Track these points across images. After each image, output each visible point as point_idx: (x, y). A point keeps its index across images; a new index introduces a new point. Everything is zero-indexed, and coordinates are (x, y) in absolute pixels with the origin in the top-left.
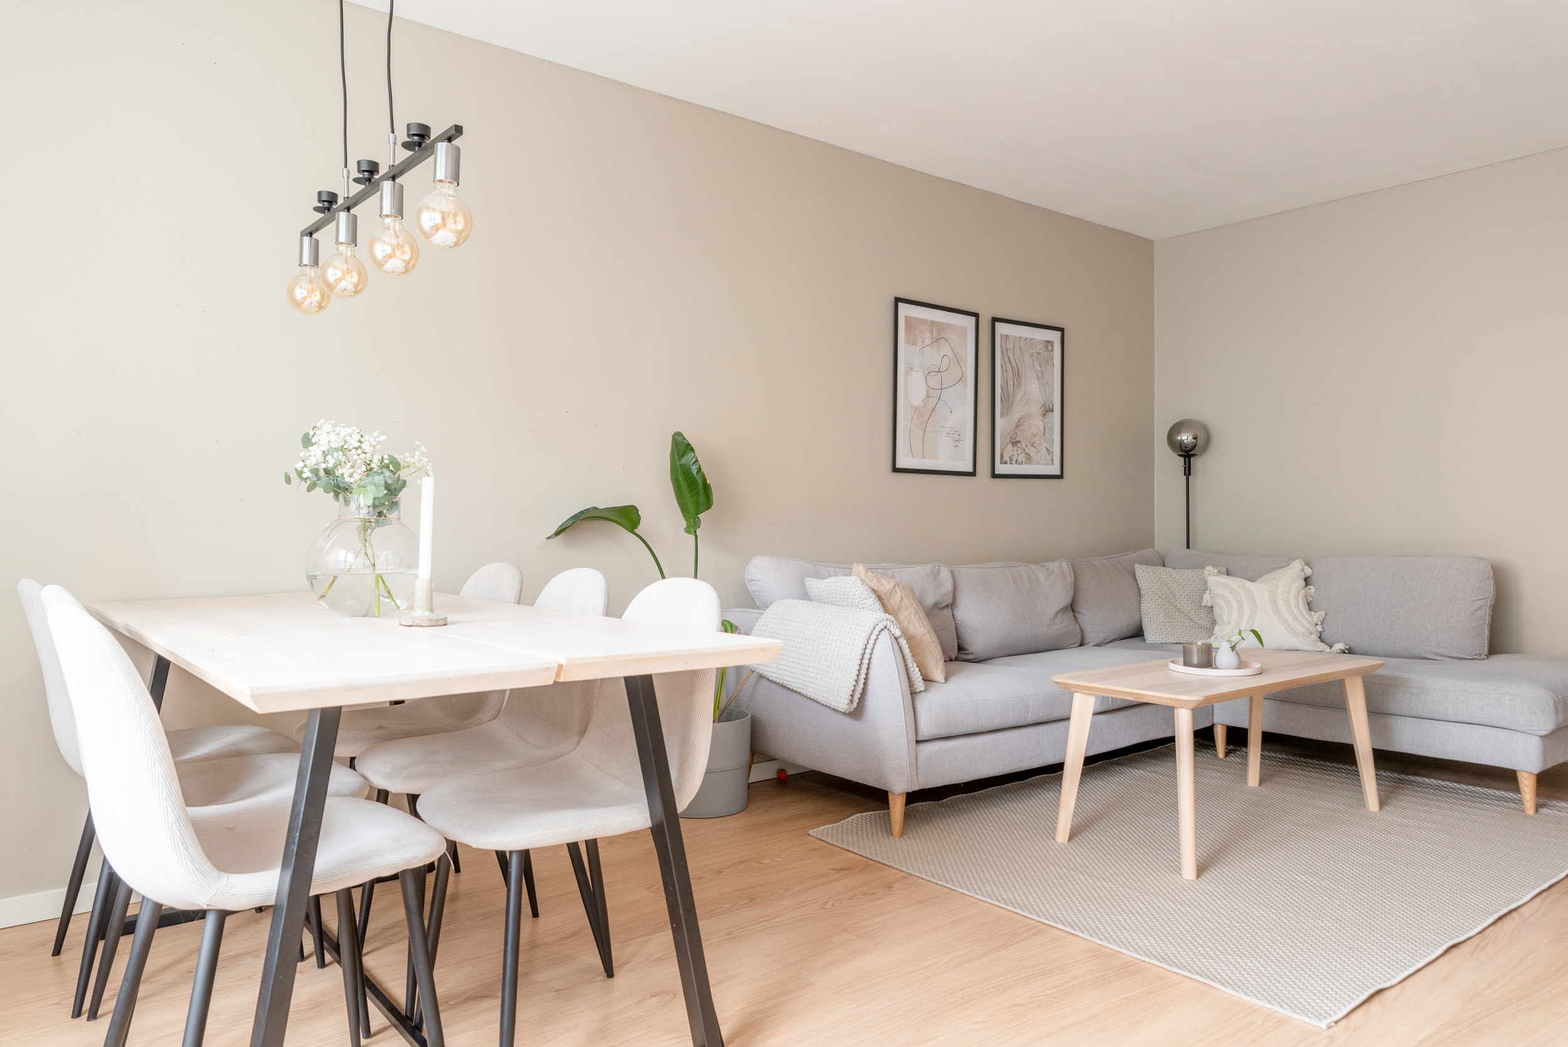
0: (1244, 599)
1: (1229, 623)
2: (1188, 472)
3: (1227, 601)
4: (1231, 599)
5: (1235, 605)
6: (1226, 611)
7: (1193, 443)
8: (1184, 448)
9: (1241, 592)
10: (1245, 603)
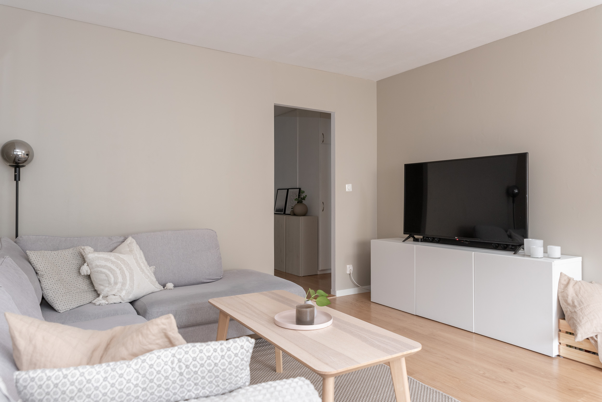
0: (123, 266)
1: (116, 283)
2: (17, 178)
3: (110, 269)
4: (113, 267)
5: (118, 271)
6: (111, 276)
7: (25, 158)
8: (17, 160)
9: (119, 262)
10: (125, 269)
